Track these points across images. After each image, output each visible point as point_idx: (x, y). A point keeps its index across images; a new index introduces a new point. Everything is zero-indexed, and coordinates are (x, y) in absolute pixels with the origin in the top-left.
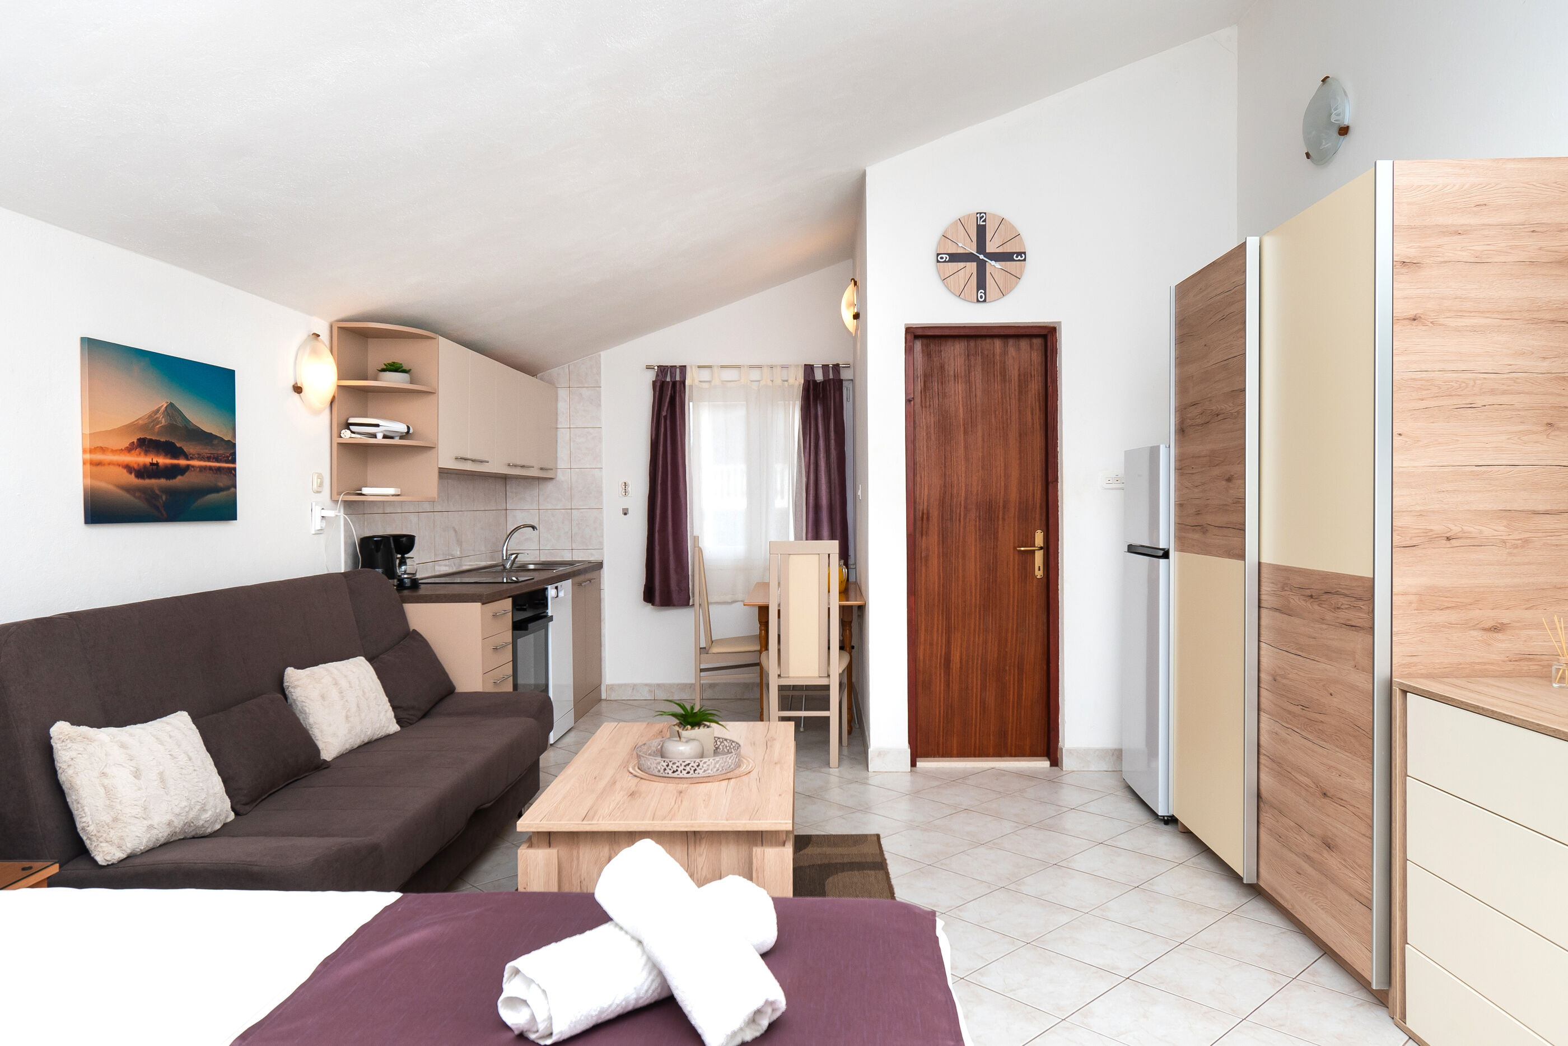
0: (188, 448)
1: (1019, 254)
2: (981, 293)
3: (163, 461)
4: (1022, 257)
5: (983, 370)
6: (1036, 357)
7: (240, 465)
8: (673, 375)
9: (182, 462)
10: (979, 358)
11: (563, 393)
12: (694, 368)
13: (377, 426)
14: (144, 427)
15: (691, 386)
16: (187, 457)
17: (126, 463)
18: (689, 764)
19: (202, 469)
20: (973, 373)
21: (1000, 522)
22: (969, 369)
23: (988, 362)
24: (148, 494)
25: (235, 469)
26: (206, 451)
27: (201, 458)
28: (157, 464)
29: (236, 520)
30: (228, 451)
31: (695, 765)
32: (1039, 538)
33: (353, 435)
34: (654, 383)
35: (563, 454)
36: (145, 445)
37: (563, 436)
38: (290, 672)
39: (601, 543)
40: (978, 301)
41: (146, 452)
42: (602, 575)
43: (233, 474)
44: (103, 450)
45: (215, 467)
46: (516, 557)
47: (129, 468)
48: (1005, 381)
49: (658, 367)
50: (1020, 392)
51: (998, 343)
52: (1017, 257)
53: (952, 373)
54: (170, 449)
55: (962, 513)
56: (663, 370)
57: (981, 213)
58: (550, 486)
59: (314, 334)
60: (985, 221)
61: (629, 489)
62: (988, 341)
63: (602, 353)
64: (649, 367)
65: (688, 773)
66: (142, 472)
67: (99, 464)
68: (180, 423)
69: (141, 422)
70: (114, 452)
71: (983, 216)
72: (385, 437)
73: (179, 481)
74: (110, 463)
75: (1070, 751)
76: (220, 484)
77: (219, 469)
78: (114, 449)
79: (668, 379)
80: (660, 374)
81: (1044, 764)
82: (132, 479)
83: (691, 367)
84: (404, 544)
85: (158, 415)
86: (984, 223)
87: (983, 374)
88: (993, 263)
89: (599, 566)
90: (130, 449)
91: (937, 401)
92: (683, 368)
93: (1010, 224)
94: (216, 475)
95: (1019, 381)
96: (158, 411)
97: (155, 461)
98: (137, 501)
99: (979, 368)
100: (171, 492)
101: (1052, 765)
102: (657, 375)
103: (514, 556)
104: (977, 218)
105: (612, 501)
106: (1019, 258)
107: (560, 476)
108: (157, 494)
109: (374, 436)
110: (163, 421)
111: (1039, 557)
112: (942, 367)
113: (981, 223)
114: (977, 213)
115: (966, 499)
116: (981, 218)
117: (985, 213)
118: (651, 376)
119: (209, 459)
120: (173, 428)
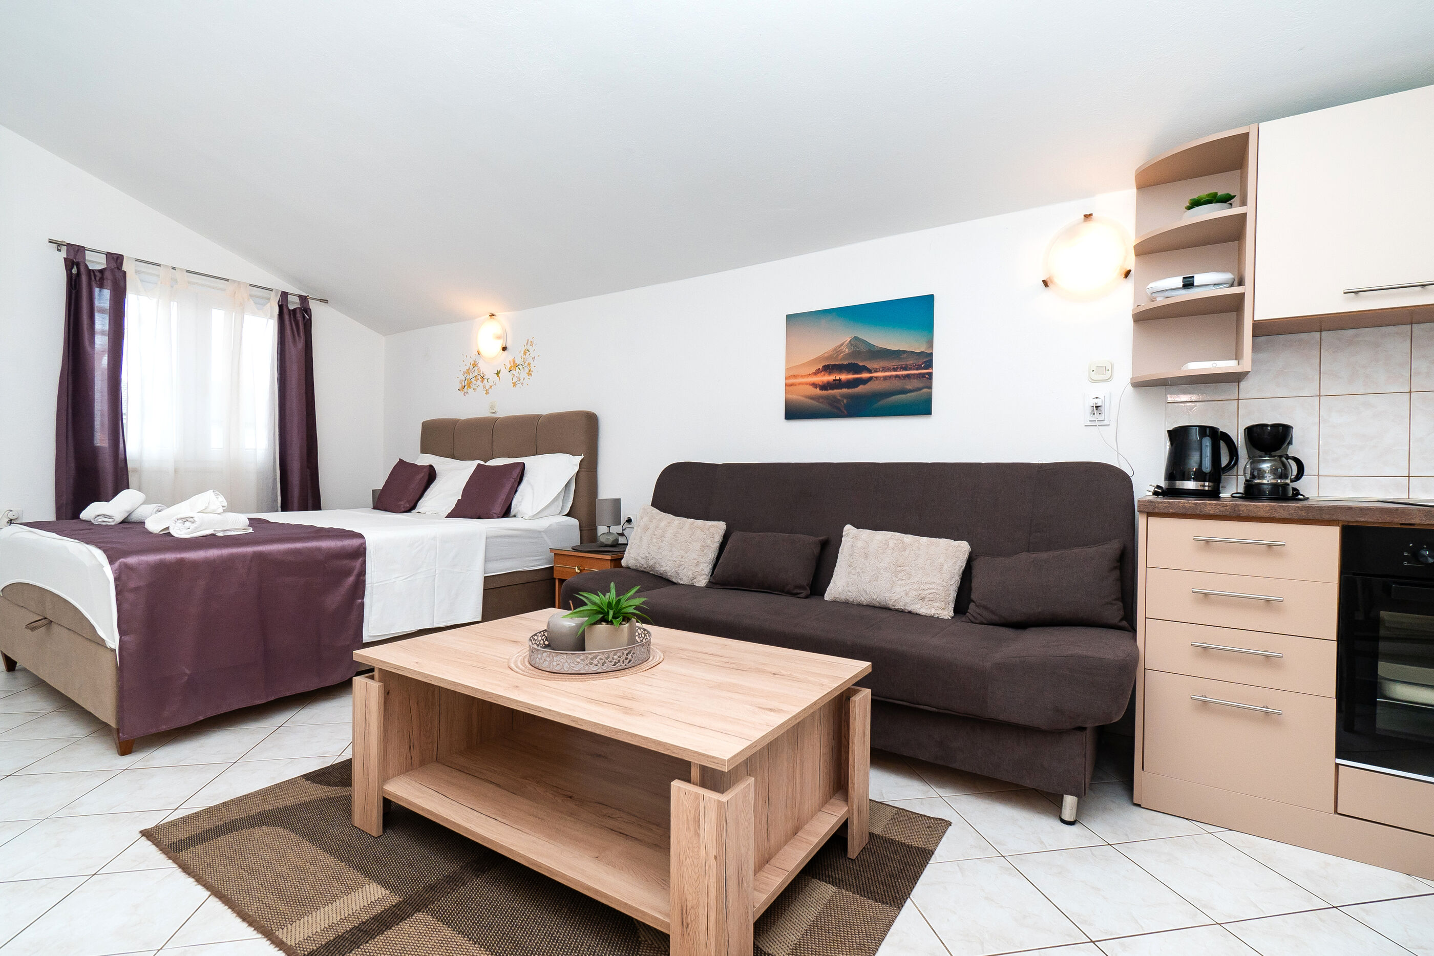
0: (869, 365)
3: (844, 377)
7: (936, 369)
9: (865, 375)
14: (827, 358)
16: (870, 371)
19: (885, 378)
24: (832, 401)
26: (894, 363)
27: (884, 369)
28: (840, 380)
30: (925, 360)
36: (828, 369)
41: (830, 373)
43: (927, 378)
44: (795, 376)
45: (902, 375)
47: (815, 385)
54: (852, 368)
59: (1086, 216)
66: (824, 387)
67: (792, 385)
68: (863, 348)
69: (826, 355)
70: (803, 376)
73: (861, 389)
74: (800, 384)
76: (909, 387)
78: (803, 375)
82: (818, 392)
85: (842, 347)
90: (817, 373)
94: (904, 381)
96: (842, 345)
97: (837, 378)
98: (821, 405)
100: (851, 397)
108: (839, 399)
110: (847, 350)
119: (895, 369)
120: (856, 353)
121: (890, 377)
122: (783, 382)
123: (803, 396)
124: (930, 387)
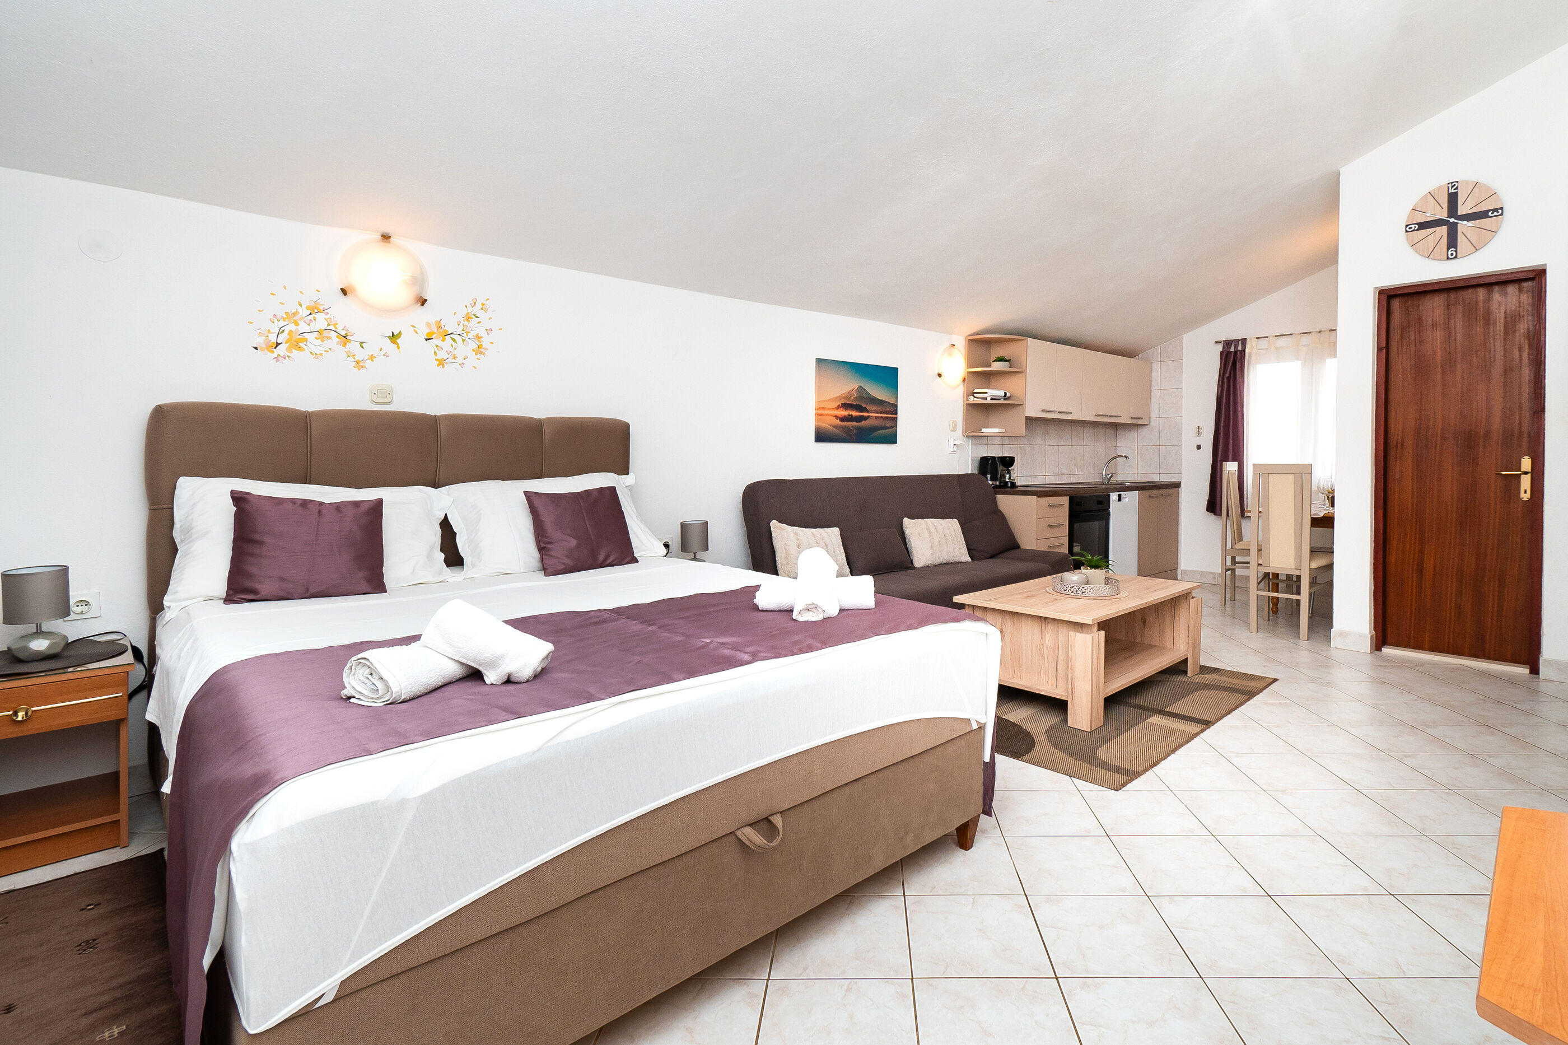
0: (868, 407)
1: (1496, 210)
2: (1452, 251)
3: (855, 413)
4: (1498, 212)
5: (1464, 316)
6: (1526, 299)
7: (899, 416)
8: (1236, 346)
9: (866, 414)
10: (1460, 308)
11: (1156, 366)
12: (1252, 339)
13: (986, 393)
14: (845, 398)
15: (1250, 354)
16: (868, 412)
17: (835, 415)
18: (1073, 587)
19: (876, 418)
20: (1453, 321)
21: (1481, 449)
22: (1449, 317)
23: (1471, 311)
24: (847, 430)
25: (897, 418)
26: (880, 409)
27: (876, 412)
28: (852, 415)
29: (896, 443)
30: (894, 409)
31: (1077, 588)
32: (1526, 463)
33: (975, 399)
34: (1221, 353)
35: (1155, 407)
36: (845, 406)
37: (1155, 395)
38: (906, 520)
39: (1180, 470)
40: (1448, 258)
41: (846, 410)
42: (1180, 491)
43: (895, 420)
44: (823, 409)
45: (884, 416)
46: (1112, 476)
47: (836, 417)
48: (1489, 324)
49: (1224, 341)
50: (1506, 332)
51: (1481, 293)
52: (1492, 213)
53: (1430, 323)
54: (859, 408)
55: (1439, 442)
56: (1227, 343)
57: (1452, 183)
58: (1144, 431)
59: (952, 344)
60: (1457, 188)
61: (1201, 431)
62: (1470, 291)
63: (1184, 336)
64: (1216, 342)
65: (1072, 592)
66: (843, 419)
67: (821, 415)
68: (865, 395)
69: (843, 395)
70: (829, 409)
71: (1455, 185)
72: (992, 399)
73: (863, 423)
74: (828, 415)
75: (1548, 662)
76: (887, 425)
77: (887, 418)
79: (1232, 349)
80: (1226, 346)
81: (1524, 671)
82: (838, 422)
83: (1251, 339)
84: (1008, 462)
85: (853, 392)
86: (1456, 191)
87: (1463, 321)
88: (1465, 222)
89: (1177, 485)
90: (838, 408)
91: (1414, 348)
92: (1244, 341)
93: (1485, 185)
94: (885, 421)
95: (1506, 322)
96: (853, 390)
97: (850, 414)
98: (841, 432)
99: (1459, 315)
100: (858, 428)
101: (1531, 672)
102: (1224, 347)
103: (1110, 476)
104: (1448, 187)
105: (1189, 440)
106: (1495, 214)
107: (1153, 423)
108: (851, 429)
109: (986, 399)
110: (856, 394)
111: (1526, 482)
112: (1420, 320)
113: (1453, 191)
114: (1449, 184)
115: (1443, 429)
116: (1452, 187)
117: (1457, 182)
118: (1220, 348)
119: (881, 413)
120: (860, 398)
121: (879, 417)
122: (813, 412)
123: (829, 425)
124: (897, 427)
